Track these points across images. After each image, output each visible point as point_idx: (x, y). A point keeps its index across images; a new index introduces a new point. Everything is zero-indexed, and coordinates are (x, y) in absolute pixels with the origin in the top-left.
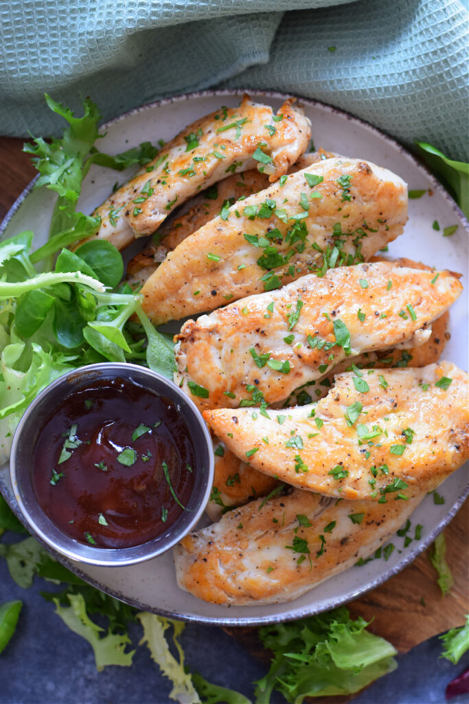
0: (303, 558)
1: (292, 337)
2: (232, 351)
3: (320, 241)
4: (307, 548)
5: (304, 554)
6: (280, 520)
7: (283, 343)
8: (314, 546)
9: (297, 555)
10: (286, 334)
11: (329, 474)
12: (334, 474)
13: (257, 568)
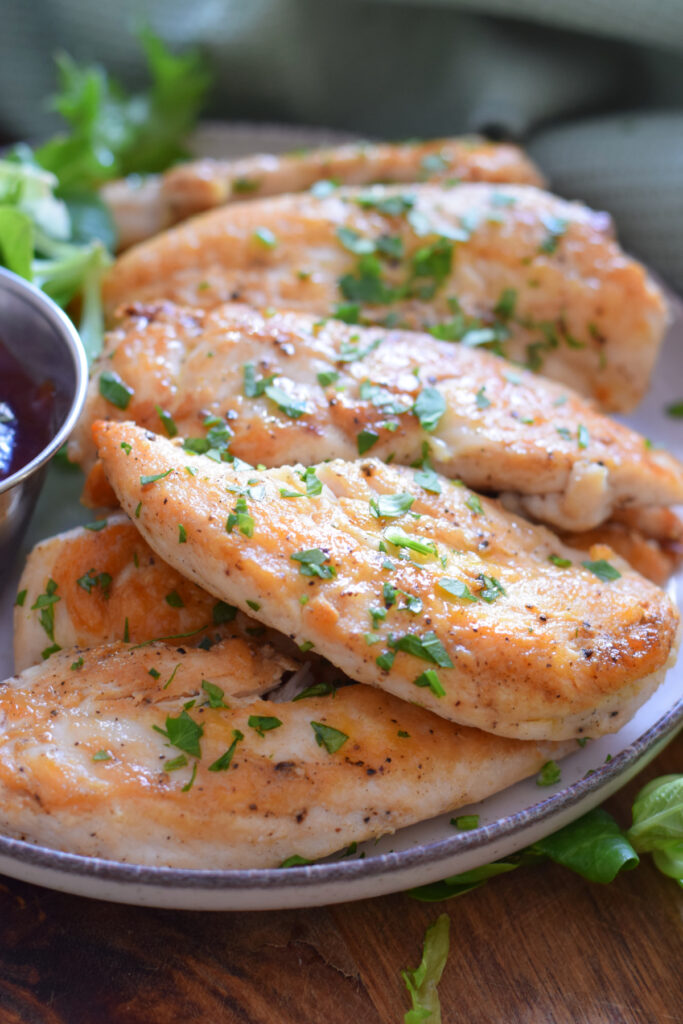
0: (180, 763)
1: (335, 376)
2: (210, 355)
3: (467, 303)
4: (198, 745)
5: (187, 756)
6: (165, 677)
7: (314, 380)
8: (214, 746)
9: (172, 754)
10: (324, 368)
11: (292, 558)
12: (302, 562)
13: (77, 744)
